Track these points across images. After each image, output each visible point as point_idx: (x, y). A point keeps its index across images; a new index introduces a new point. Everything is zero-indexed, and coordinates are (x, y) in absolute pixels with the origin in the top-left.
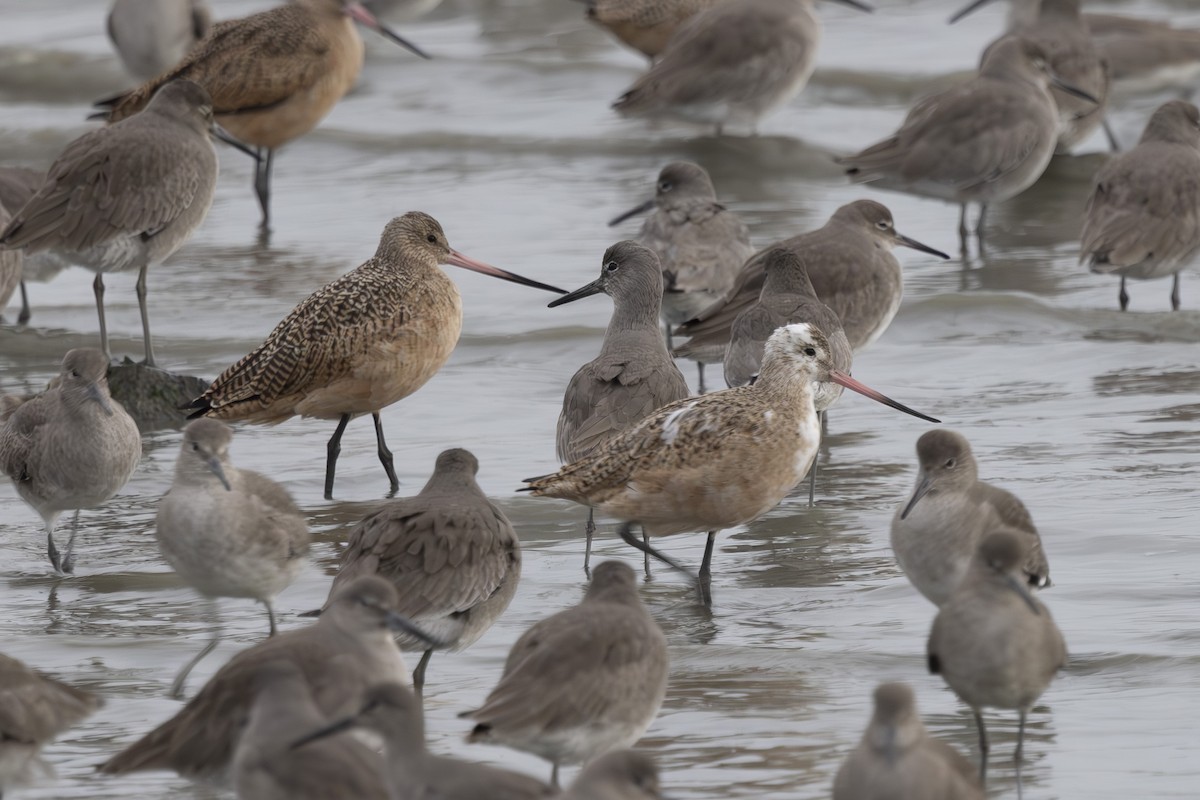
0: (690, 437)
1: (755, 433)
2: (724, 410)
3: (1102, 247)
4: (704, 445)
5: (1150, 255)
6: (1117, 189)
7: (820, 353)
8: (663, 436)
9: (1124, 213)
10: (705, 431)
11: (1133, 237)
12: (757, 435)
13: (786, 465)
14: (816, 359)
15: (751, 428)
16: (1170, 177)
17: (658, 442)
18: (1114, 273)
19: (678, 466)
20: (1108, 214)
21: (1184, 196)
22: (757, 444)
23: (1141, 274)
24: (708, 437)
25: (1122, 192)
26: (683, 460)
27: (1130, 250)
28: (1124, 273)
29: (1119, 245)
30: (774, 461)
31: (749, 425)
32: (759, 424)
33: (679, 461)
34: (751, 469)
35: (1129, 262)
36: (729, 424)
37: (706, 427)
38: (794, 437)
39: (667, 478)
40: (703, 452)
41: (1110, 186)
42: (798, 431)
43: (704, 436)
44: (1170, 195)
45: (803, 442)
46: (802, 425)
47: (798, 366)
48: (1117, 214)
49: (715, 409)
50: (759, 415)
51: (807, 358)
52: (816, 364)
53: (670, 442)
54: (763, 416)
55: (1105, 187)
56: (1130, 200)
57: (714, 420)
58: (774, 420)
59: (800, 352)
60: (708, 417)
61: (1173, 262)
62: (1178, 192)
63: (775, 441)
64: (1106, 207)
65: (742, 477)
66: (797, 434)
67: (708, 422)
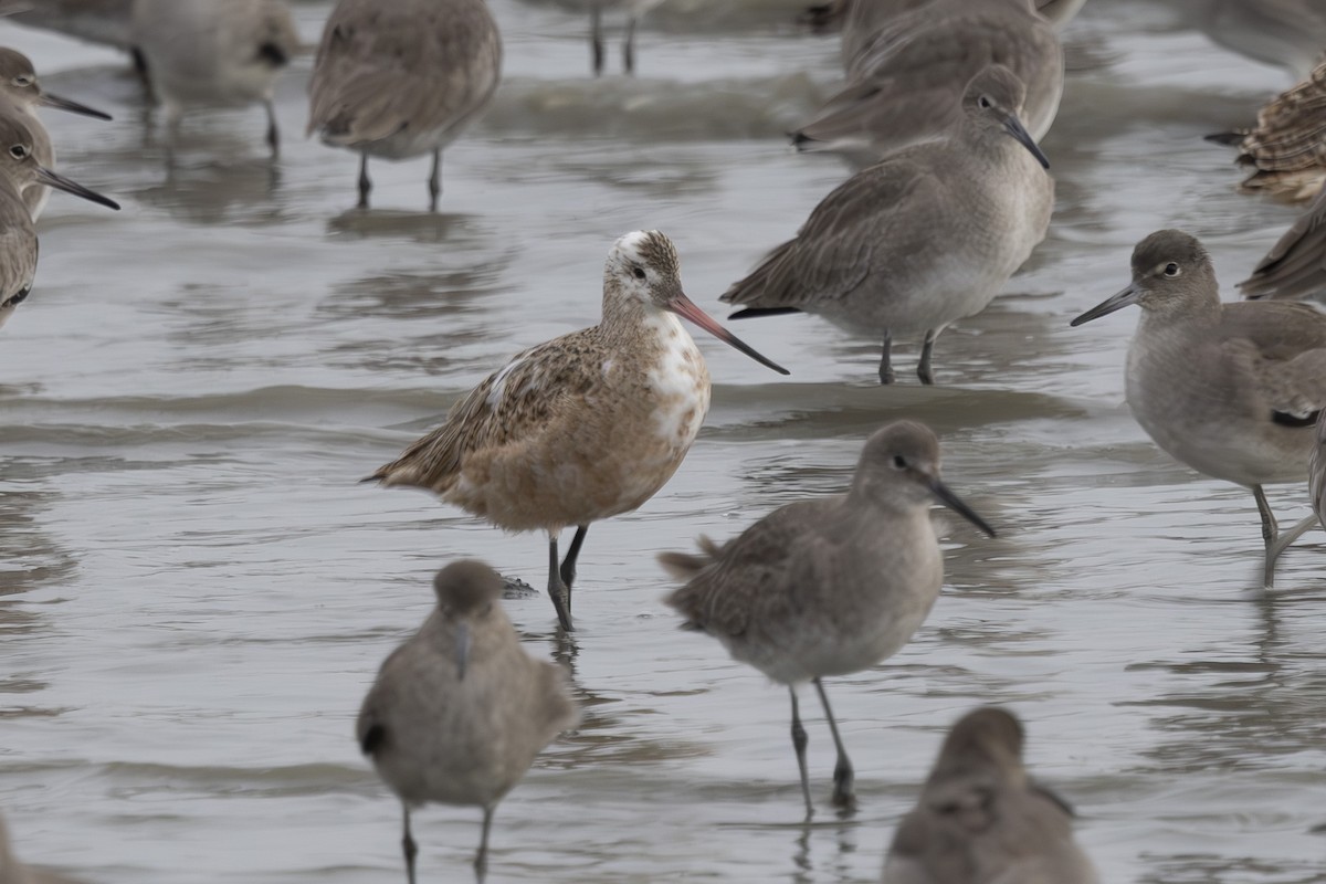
0: (514, 399)
1: (589, 392)
2: (556, 360)
3: (341, 115)
4: (529, 412)
5: (404, 126)
6: (360, 36)
7: (651, 273)
8: (489, 400)
9: (369, 69)
10: (531, 390)
11: (381, 102)
12: (591, 395)
13: (641, 432)
14: (647, 284)
15: (584, 386)
16: (432, 20)
17: (484, 408)
18: (352, 147)
19: (503, 442)
20: (347, 69)
21: (453, 47)
22: (590, 407)
23: (390, 152)
24: (533, 398)
25: (367, 39)
26: (506, 432)
27: (378, 118)
28: (367, 149)
29: (363, 114)
30: (619, 427)
31: (582, 381)
32: (592, 379)
33: (502, 434)
34: (588, 439)
35: (376, 134)
36: (559, 379)
37: (532, 385)
38: (642, 394)
39: (489, 459)
40: (527, 420)
41: (351, 31)
42: (647, 384)
43: (531, 396)
44: (432, 44)
45: (659, 399)
46: (653, 373)
47: (626, 294)
48: (362, 69)
49: (546, 359)
50: (595, 366)
51: (636, 282)
52: (649, 291)
53: (496, 409)
54: (600, 366)
55: (344, 32)
56: (379, 49)
57: (541, 375)
58: (612, 375)
59: (629, 273)
60: (537, 370)
61: (434, 136)
62: (444, 40)
63: (616, 402)
64: (342, 60)
65: (576, 453)
66: (648, 390)
67: (534, 377)
